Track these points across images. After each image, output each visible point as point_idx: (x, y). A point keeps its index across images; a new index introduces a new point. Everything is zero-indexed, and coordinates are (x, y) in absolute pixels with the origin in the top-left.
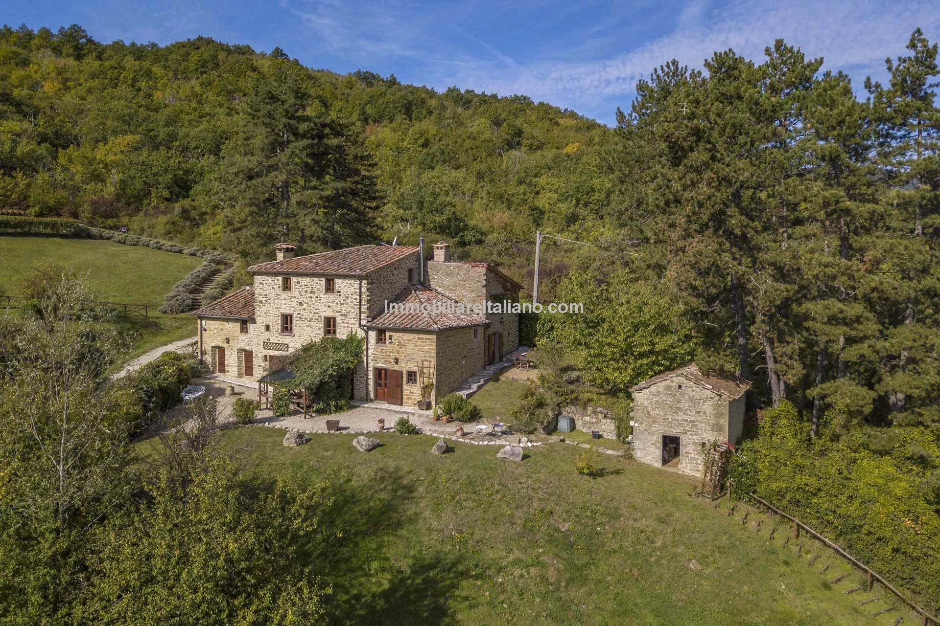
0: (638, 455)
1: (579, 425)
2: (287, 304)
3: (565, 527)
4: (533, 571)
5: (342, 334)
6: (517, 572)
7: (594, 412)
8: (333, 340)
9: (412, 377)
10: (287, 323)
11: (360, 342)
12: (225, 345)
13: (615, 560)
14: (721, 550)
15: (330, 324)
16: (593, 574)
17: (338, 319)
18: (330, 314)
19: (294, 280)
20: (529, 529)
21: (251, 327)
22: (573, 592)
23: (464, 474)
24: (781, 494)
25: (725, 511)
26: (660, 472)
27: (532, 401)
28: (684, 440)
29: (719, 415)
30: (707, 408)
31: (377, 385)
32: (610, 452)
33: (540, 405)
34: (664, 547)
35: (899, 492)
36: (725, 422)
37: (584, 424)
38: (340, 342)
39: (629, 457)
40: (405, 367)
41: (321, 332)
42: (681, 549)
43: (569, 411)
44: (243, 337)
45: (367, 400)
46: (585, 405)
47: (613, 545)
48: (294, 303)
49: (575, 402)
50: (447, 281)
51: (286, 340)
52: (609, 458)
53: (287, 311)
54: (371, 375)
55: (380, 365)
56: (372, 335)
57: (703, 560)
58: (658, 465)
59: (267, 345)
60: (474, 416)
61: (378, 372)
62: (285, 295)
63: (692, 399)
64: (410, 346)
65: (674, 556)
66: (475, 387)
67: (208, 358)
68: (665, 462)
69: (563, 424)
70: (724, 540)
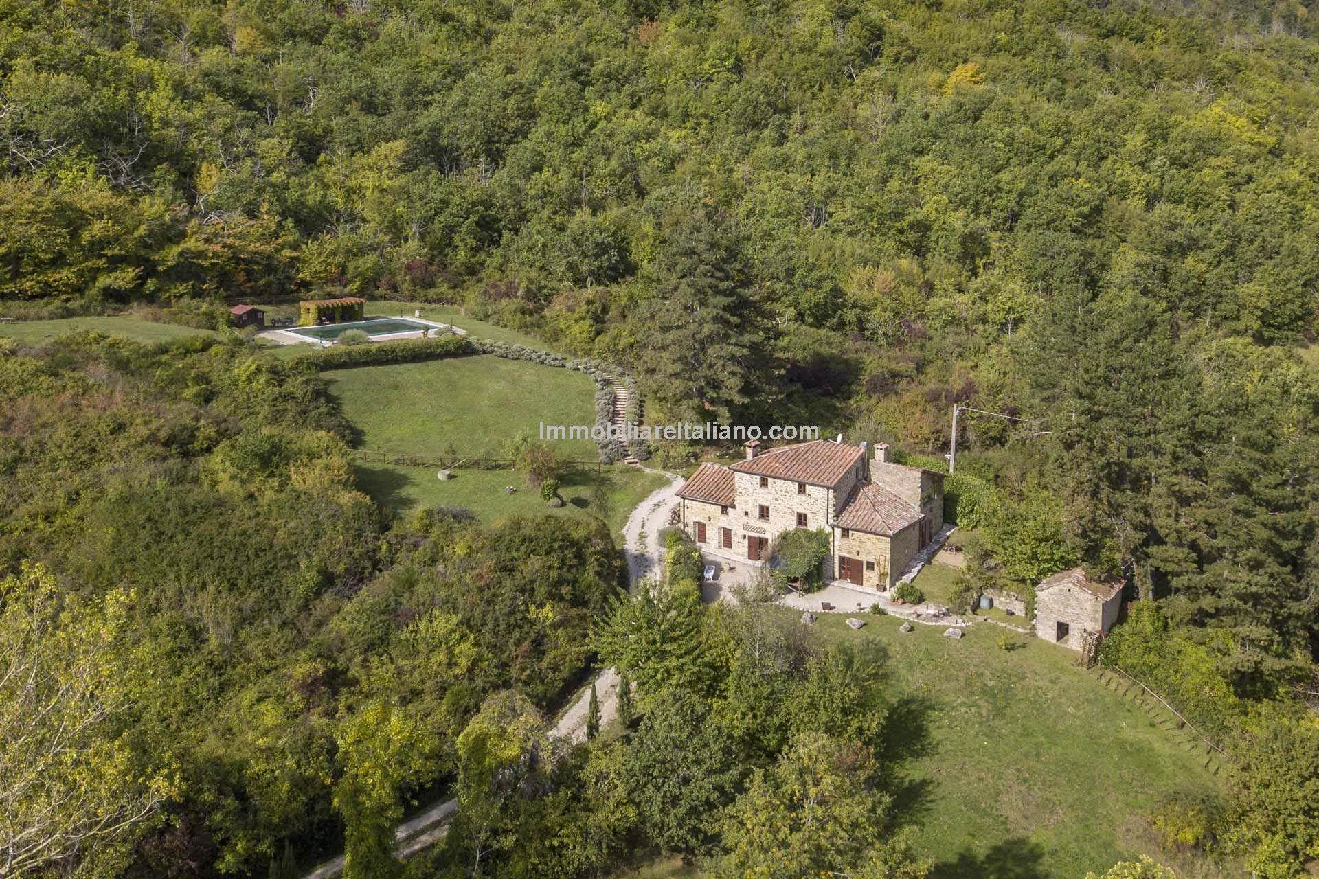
0: (1040, 633)
1: (996, 603)
2: (764, 497)
3: (991, 684)
4: (973, 709)
5: (812, 526)
6: (963, 709)
7: (1008, 595)
8: (805, 531)
9: (870, 566)
10: (764, 512)
11: (828, 536)
12: (706, 522)
13: (1023, 705)
14: (1089, 701)
15: (802, 519)
16: (1008, 712)
17: (809, 516)
18: (802, 511)
19: (770, 480)
20: (969, 684)
21: (730, 511)
22: (997, 722)
23: (924, 646)
24: (1133, 667)
25: (1095, 676)
26: (1055, 647)
27: (961, 587)
28: (1071, 626)
29: (1096, 611)
30: (1088, 606)
31: (841, 568)
32: (1020, 630)
33: (968, 589)
34: (1053, 698)
35: (1204, 670)
36: (1099, 616)
37: (1001, 603)
38: (812, 533)
39: (1034, 635)
40: (864, 558)
41: (795, 523)
42: (1063, 700)
43: (988, 593)
44: (724, 517)
45: (834, 579)
46: (1001, 589)
47: (1020, 696)
48: (771, 498)
49: (993, 586)
50: (887, 478)
51: (762, 524)
52: (1019, 635)
53: (765, 504)
54: (837, 561)
55: (844, 554)
56: (838, 532)
57: (1077, 707)
58: (1054, 641)
59: (745, 527)
60: (920, 600)
61: (842, 559)
62: (763, 490)
63: (1077, 599)
64: (868, 543)
65: (1059, 704)
66: (915, 570)
67: (690, 530)
68: (1059, 639)
69: (984, 603)
70: (1091, 696)
